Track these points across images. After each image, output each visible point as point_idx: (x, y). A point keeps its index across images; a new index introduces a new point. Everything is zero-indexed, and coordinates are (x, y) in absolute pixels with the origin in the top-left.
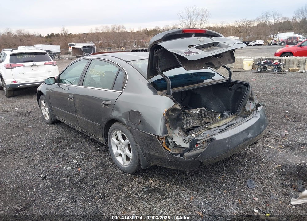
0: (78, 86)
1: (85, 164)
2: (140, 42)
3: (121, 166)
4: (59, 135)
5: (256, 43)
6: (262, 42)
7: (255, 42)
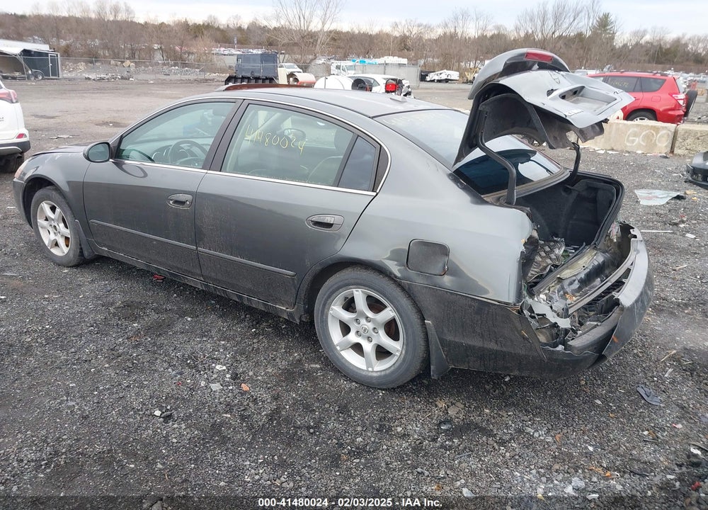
0: (205, 171)
1: (251, 373)
2: (175, 51)
3: (357, 373)
4: (119, 299)
5: (444, 77)
6: (454, 75)
7: (441, 74)
